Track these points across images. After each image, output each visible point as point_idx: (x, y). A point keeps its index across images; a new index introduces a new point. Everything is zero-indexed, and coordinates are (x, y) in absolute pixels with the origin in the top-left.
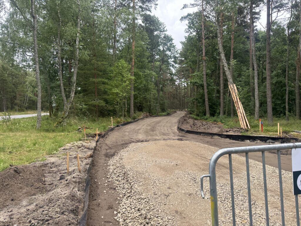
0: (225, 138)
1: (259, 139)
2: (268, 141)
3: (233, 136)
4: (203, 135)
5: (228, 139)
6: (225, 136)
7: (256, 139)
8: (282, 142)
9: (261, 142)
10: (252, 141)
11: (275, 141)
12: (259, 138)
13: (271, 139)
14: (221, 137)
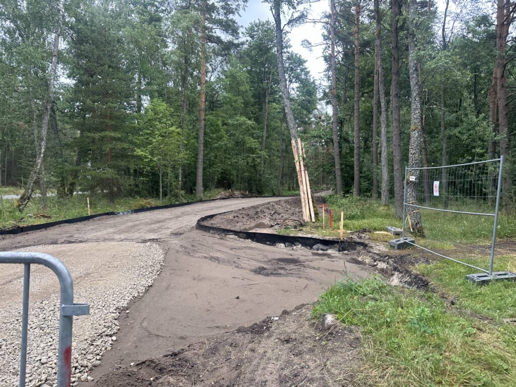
0: (245, 238)
1: (301, 243)
2: (315, 247)
3: (257, 235)
4: (213, 232)
5: (250, 240)
6: (245, 235)
7: (296, 242)
8: (341, 249)
9: (303, 247)
10: (288, 246)
11: (328, 247)
12: (300, 240)
13: (321, 243)
14: (239, 237)
